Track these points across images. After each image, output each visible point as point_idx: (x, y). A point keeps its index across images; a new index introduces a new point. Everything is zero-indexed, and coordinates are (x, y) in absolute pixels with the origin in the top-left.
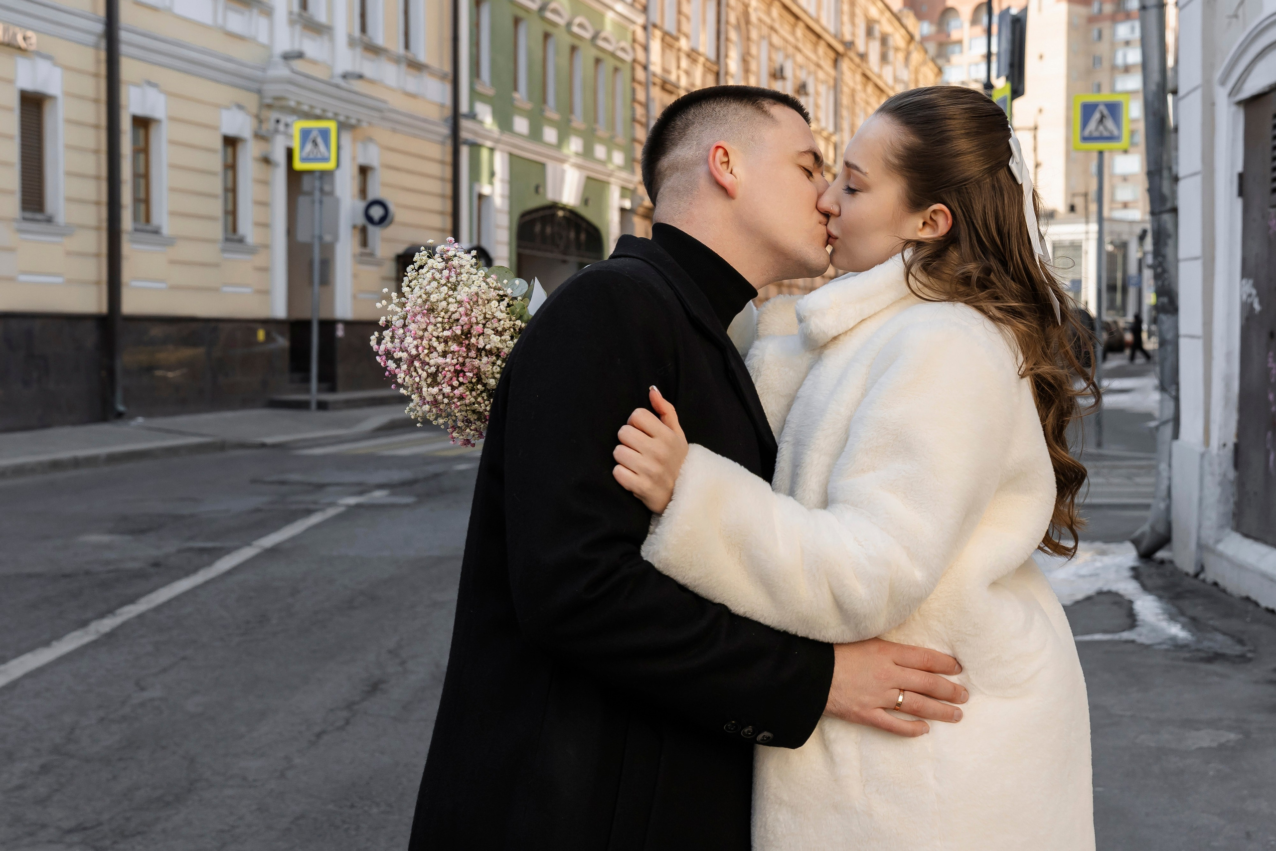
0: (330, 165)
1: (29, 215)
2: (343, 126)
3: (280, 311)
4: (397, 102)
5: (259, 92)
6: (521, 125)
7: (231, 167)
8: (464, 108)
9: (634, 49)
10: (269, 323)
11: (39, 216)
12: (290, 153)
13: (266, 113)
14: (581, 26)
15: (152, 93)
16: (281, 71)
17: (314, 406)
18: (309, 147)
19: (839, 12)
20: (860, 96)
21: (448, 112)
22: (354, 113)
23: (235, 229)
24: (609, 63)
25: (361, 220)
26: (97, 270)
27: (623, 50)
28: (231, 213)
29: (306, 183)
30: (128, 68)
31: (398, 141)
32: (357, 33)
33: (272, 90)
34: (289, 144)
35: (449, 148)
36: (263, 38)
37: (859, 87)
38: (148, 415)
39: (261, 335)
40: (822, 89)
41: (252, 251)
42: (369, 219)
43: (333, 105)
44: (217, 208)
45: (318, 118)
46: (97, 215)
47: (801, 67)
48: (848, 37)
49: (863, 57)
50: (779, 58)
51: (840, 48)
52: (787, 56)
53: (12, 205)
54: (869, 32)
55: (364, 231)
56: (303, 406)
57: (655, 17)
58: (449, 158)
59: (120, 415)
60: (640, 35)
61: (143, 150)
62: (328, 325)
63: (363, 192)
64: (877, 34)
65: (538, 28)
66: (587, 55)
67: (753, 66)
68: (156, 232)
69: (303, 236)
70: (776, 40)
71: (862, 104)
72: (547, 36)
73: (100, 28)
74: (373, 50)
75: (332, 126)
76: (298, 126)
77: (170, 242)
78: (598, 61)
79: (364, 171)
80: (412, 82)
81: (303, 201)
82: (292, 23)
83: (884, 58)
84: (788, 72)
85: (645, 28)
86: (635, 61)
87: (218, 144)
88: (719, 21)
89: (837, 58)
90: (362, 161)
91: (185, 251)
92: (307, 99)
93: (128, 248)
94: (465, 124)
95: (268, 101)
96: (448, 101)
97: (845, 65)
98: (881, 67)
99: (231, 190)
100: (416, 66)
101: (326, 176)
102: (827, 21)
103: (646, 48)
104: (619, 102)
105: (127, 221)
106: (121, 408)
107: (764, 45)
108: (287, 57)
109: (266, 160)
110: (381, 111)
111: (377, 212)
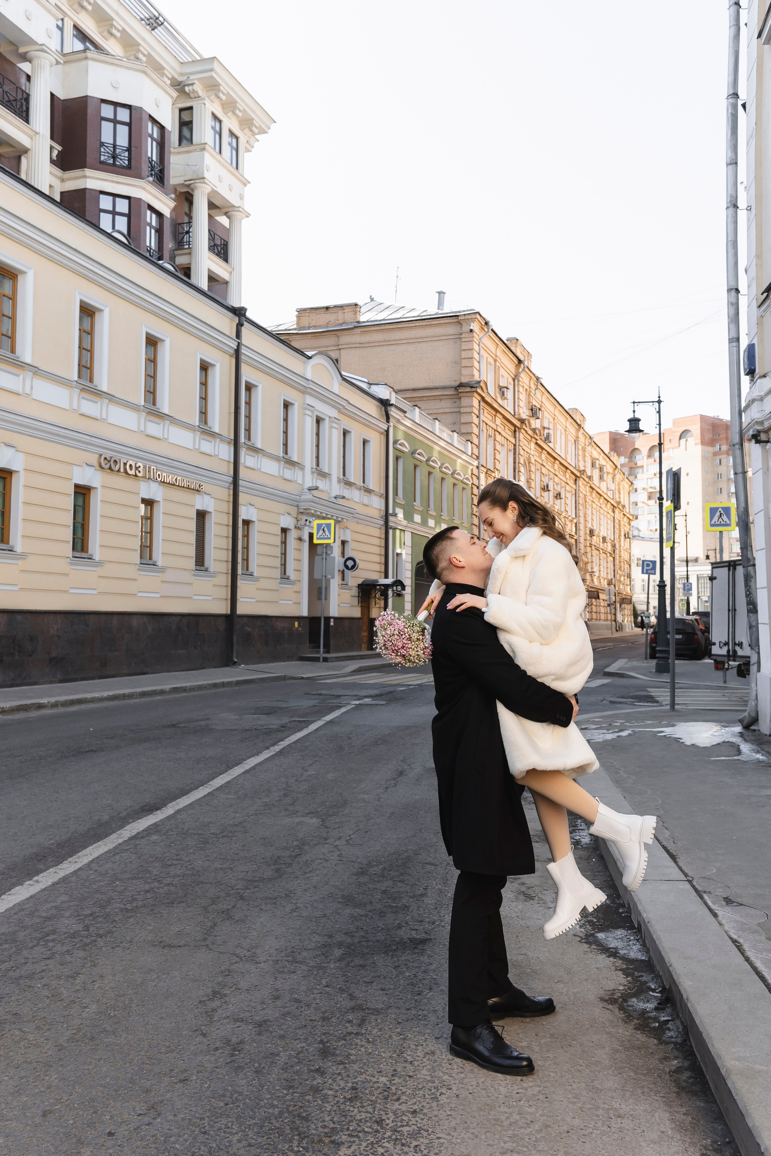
0: (331, 541)
1: (198, 568)
2: (337, 522)
3: (305, 613)
4: (360, 509)
5: (297, 506)
6: (418, 518)
7: (284, 543)
8: (391, 511)
9: (472, 478)
10: (299, 618)
11: (202, 568)
12: (311, 536)
13: (300, 516)
14: (447, 468)
15: (251, 508)
16: (308, 496)
17: (321, 659)
18: (321, 532)
19: (577, 455)
20: (589, 498)
21: (383, 513)
22: (341, 515)
23: (285, 573)
24: (460, 486)
25: (342, 567)
26: (225, 593)
27: (467, 479)
28: (284, 565)
29: (319, 550)
30: (242, 498)
31: (359, 528)
32: (342, 477)
33: (303, 506)
34: (311, 531)
35: (383, 531)
36: (300, 481)
37: (588, 494)
38: (246, 664)
39: (296, 624)
40: (569, 495)
41: (293, 583)
42: (346, 567)
43: (330, 512)
44: (278, 563)
45: (324, 518)
46: (226, 567)
47: (557, 484)
48: (582, 468)
49: (590, 478)
50: (546, 480)
51: (578, 474)
52: (550, 479)
53: (191, 563)
54: (593, 465)
55: (343, 572)
56: (317, 660)
57: (483, 461)
58: (383, 536)
59: (235, 663)
60: (475, 472)
61: (246, 536)
62: (327, 619)
63: (343, 553)
64: (597, 466)
65: (426, 469)
66: (450, 481)
68: (251, 575)
70: (544, 470)
71: (590, 503)
72: (430, 473)
73: (231, 480)
74: (349, 484)
75: (332, 522)
76: (316, 522)
77: (257, 580)
78: (454, 485)
79: (343, 543)
80: (366, 499)
81: (317, 559)
82: (312, 473)
83: (601, 478)
84: (551, 487)
85: (478, 467)
86: (473, 484)
87: (279, 532)
89: (576, 478)
90: (343, 538)
91: (264, 584)
92: (320, 509)
93: (240, 583)
94: (391, 518)
95: (302, 511)
96: (383, 508)
97: (581, 482)
98: (600, 483)
99: (284, 554)
100: (368, 491)
101: (328, 546)
102: (571, 460)
103: (478, 478)
104: (465, 505)
105: (240, 571)
106: (236, 660)
107: (538, 473)
108: (310, 489)
109: (300, 539)
110: (352, 513)
111: (350, 563)
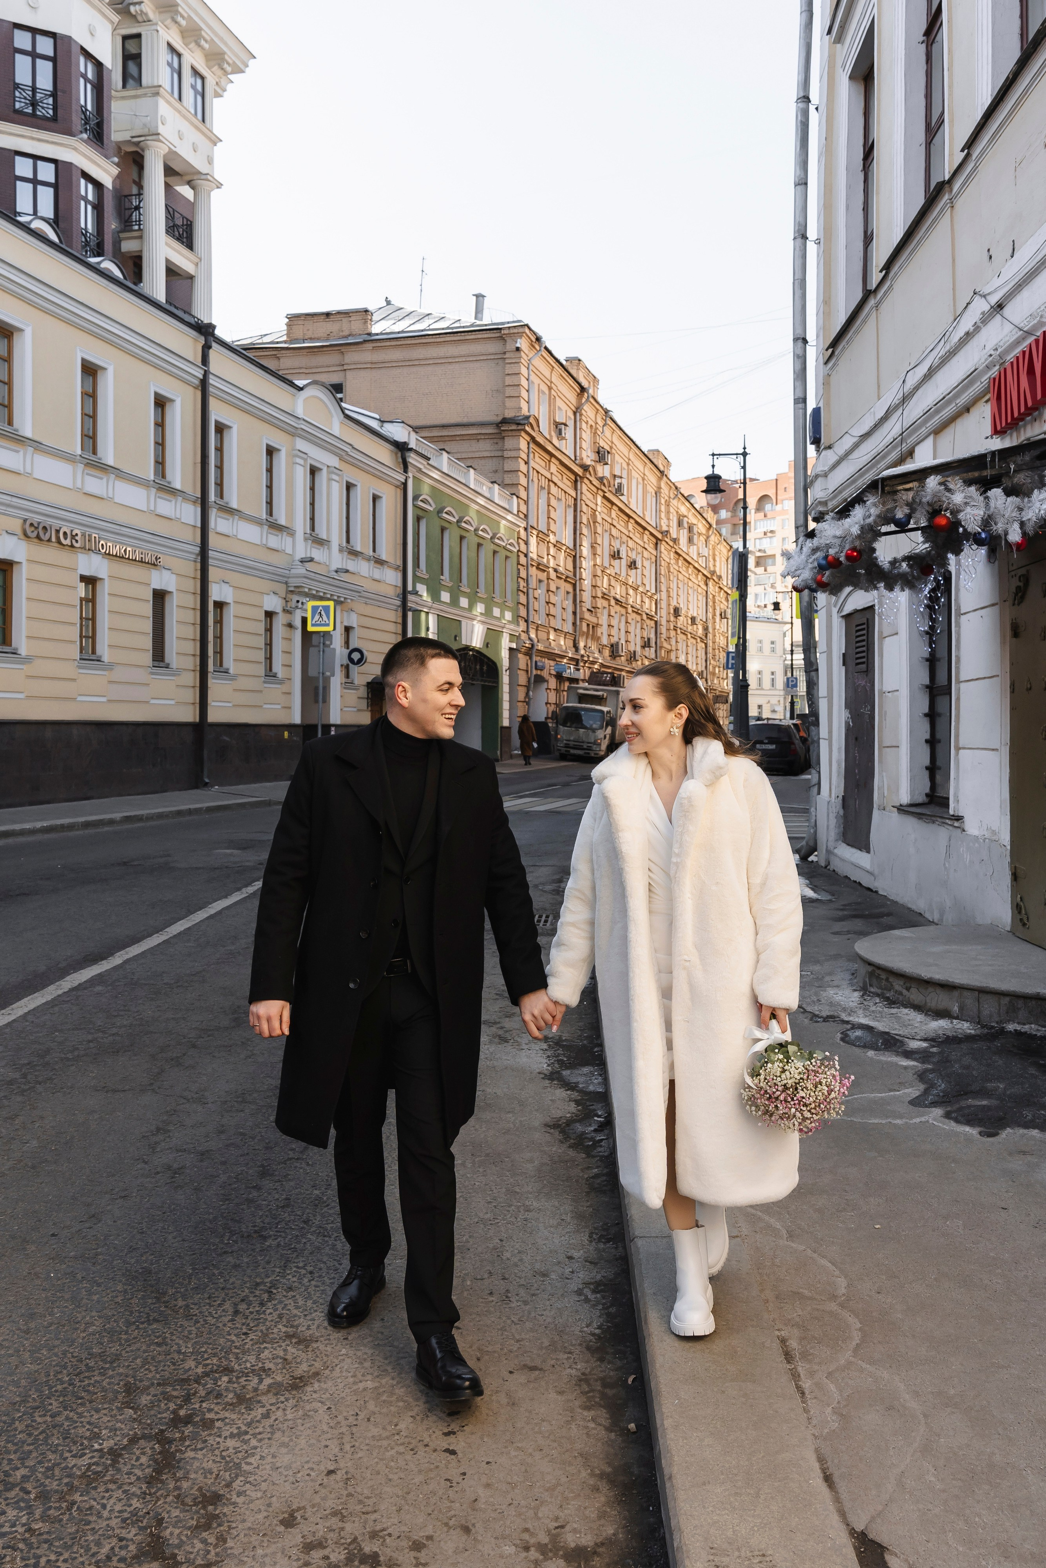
0: (330, 628)
1: (156, 664)
2: (338, 603)
3: (297, 720)
4: (368, 585)
5: (286, 583)
6: (445, 597)
7: (269, 630)
8: (410, 588)
9: (518, 544)
10: (290, 727)
11: (161, 664)
12: (304, 621)
13: (290, 596)
14: (484, 530)
15: (225, 587)
16: (301, 570)
18: (317, 617)
19: (658, 511)
20: (674, 567)
21: (400, 591)
22: (342, 594)
23: (271, 670)
24: (503, 553)
25: (346, 661)
26: (192, 696)
27: (511, 544)
28: (269, 659)
29: (315, 640)
30: (213, 573)
31: (369, 610)
32: (344, 544)
33: (293, 582)
34: (304, 615)
35: (400, 614)
36: (289, 550)
37: (673, 562)
38: (221, 785)
39: (286, 734)
40: (647, 564)
41: (281, 682)
42: (351, 660)
43: (330, 590)
44: (261, 656)
45: (321, 599)
46: (193, 663)
47: (632, 550)
48: (665, 528)
49: (675, 541)
50: (616, 544)
51: (659, 536)
52: (622, 543)
53: (147, 658)
54: (680, 524)
55: (347, 667)
57: (533, 521)
58: (400, 620)
59: (206, 784)
60: (523, 534)
61: (219, 622)
62: (327, 727)
63: (347, 643)
64: (686, 525)
65: (456, 533)
66: (488, 548)
67: (599, 551)
68: (226, 672)
69: (312, 673)
70: (614, 532)
71: (676, 573)
72: (462, 538)
73: (197, 550)
74: (354, 553)
75: (331, 604)
76: (311, 604)
77: (234, 678)
78: (495, 552)
79: (348, 629)
80: (377, 573)
81: (312, 651)
82: (306, 539)
83: (690, 540)
84: (623, 554)
85: (526, 529)
86: (519, 551)
87: (262, 616)
88: (575, 522)
89: (657, 542)
90: (346, 624)
91: (243, 683)
92: (315, 587)
93: (211, 682)
94: (410, 597)
95: (292, 589)
96: (400, 583)
97: (663, 547)
98: (688, 548)
99: (269, 645)
100: (380, 562)
101: (326, 634)
102: (650, 518)
103: (527, 543)
104: (509, 579)
105: (211, 667)
106: (207, 780)
107: (607, 535)
108: (302, 561)
109: (290, 626)
110: (359, 592)
111: (356, 656)
